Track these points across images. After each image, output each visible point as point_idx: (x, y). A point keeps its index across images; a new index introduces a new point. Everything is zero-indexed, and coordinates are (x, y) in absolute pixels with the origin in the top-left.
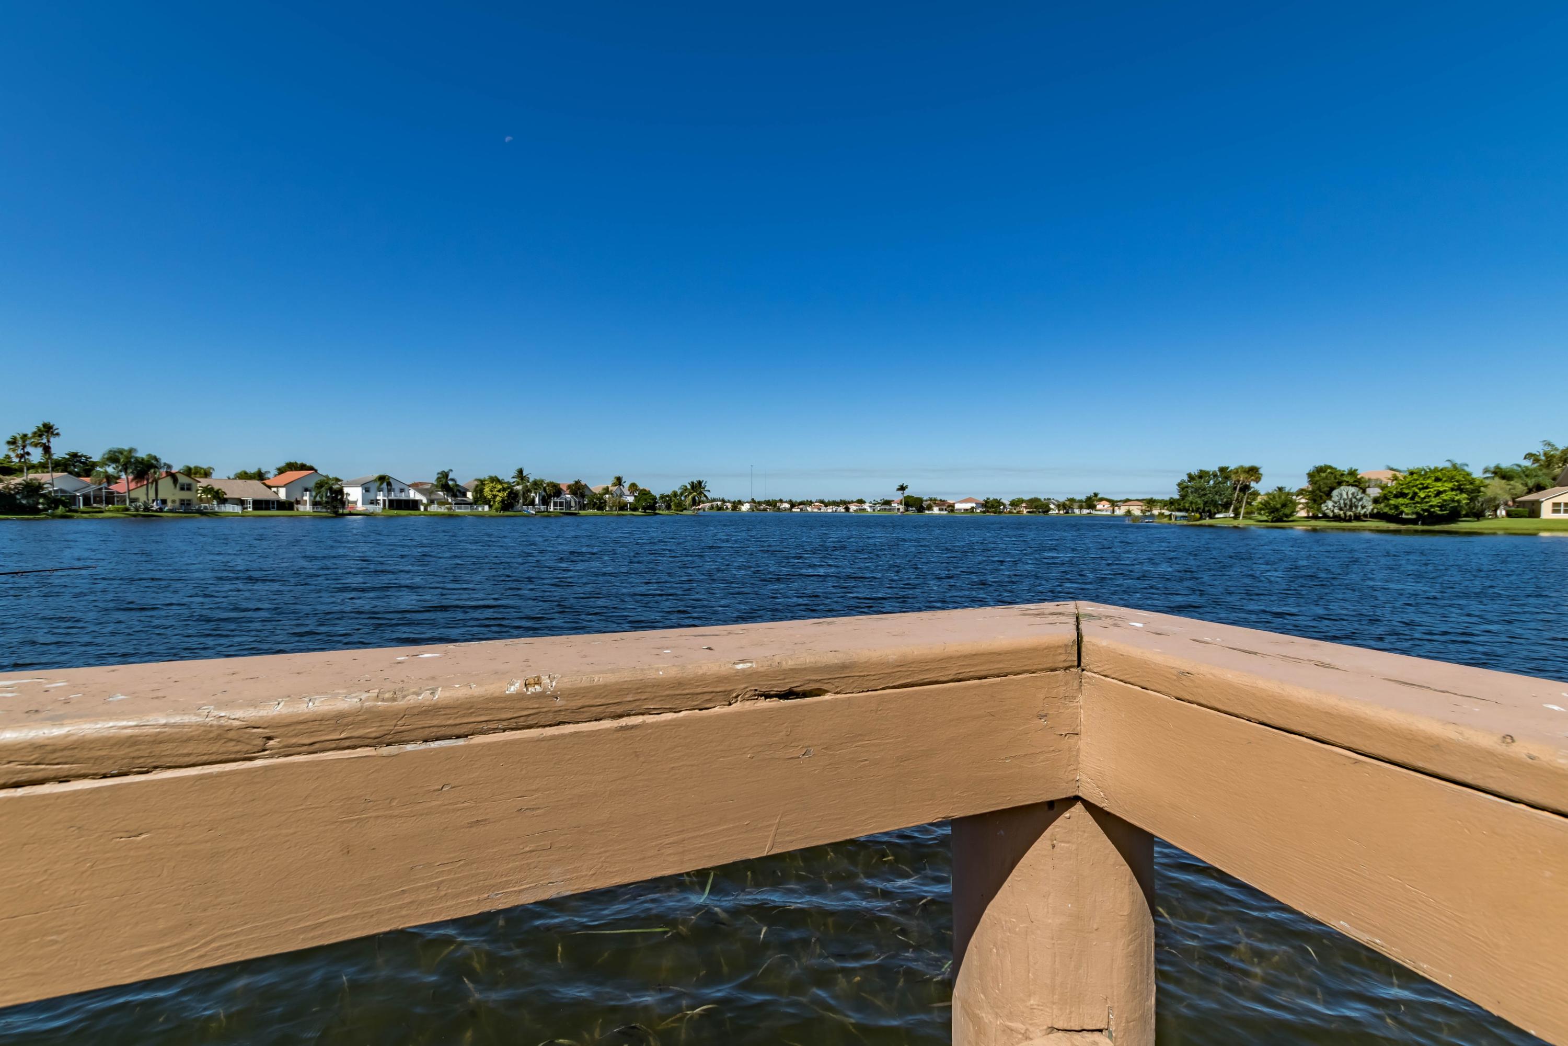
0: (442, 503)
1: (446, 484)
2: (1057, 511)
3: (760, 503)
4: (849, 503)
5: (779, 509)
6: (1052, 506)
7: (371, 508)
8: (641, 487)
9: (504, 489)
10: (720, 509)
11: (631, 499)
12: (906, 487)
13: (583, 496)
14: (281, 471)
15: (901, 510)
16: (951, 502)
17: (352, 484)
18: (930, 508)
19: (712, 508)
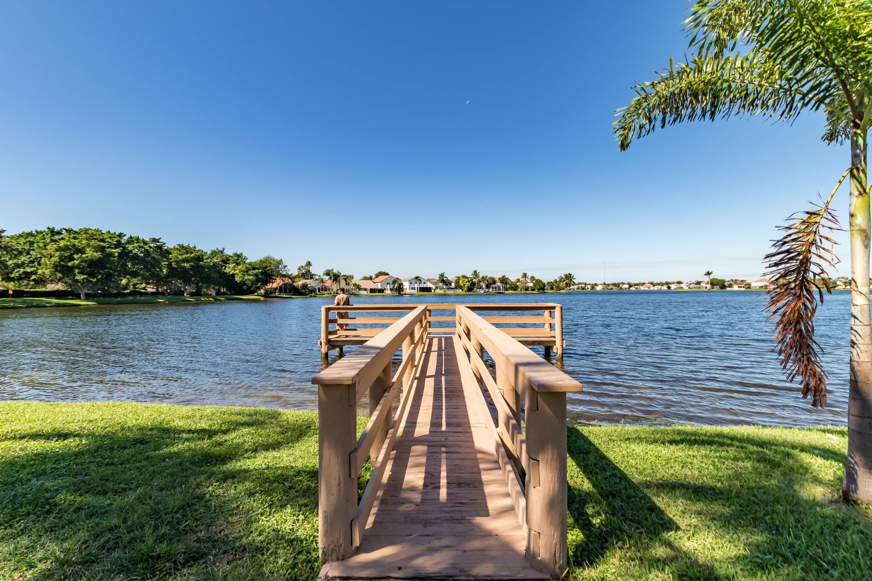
0: (441, 289)
1: (444, 280)
2: (844, 287)
3: (608, 285)
4: (671, 284)
5: (621, 288)
6: (839, 283)
7: (413, 291)
8: (537, 278)
9: (469, 281)
10: (583, 289)
11: (531, 285)
12: (712, 273)
13: (506, 283)
14: (377, 276)
15: (708, 288)
16: (748, 282)
17: (405, 281)
18: (730, 286)
19: (578, 288)
